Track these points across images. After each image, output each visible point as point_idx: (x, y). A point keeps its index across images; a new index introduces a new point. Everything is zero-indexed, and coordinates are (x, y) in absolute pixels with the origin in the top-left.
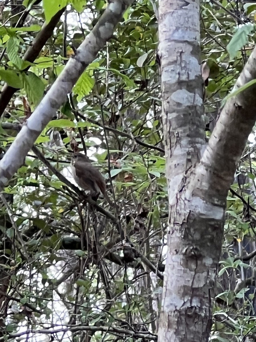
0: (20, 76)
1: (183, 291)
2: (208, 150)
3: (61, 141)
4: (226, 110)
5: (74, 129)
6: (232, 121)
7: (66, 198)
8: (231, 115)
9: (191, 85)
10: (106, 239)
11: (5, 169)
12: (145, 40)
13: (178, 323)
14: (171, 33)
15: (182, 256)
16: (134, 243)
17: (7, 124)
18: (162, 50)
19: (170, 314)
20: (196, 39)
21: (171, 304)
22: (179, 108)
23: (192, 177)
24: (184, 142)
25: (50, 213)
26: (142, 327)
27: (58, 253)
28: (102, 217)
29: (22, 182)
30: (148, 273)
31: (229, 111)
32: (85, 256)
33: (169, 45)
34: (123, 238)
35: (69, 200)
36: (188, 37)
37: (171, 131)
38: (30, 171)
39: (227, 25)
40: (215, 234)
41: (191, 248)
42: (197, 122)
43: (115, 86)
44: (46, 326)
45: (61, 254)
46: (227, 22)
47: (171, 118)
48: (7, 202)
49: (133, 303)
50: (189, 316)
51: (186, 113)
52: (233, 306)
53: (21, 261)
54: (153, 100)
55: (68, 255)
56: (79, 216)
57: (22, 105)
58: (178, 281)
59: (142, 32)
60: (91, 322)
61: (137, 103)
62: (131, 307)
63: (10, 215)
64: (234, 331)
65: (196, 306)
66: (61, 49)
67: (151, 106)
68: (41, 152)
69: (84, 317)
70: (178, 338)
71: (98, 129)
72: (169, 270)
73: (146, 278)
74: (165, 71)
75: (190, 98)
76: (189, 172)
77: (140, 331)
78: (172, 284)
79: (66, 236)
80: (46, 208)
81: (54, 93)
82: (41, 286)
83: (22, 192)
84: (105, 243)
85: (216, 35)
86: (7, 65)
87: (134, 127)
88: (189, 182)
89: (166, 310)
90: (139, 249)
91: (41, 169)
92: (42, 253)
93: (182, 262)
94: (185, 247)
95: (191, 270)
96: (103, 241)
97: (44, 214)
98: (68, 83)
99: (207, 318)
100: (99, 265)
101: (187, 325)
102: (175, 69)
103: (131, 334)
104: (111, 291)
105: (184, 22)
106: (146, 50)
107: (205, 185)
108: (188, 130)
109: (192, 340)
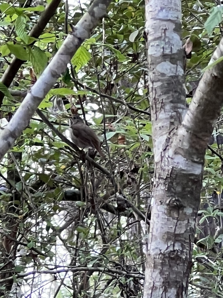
0: (27, 49)
1: (167, 237)
2: (188, 114)
3: (64, 106)
4: (204, 80)
5: (74, 96)
6: (209, 89)
7: (68, 156)
8: (209, 84)
9: (174, 58)
10: (102, 192)
11: (12, 130)
12: (136, 18)
13: (163, 264)
14: (157, 12)
15: (166, 207)
16: (127, 195)
17: (16, 92)
18: (148, 27)
19: (155, 257)
20: (178, 18)
21: (157, 248)
22: (163, 78)
23: (175, 137)
24: (168, 107)
25: (53, 169)
26: (133, 268)
27: (61, 204)
28: (99, 172)
29: (29, 142)
30: (139, 221)
31: (206, 80)
32: (84, 207)
33: (154, 23)
34: (116, 191)
35: (71, 158)
36: (172, 16)
37: (156, 97)
38: (36, 133)
39: (207, 5)
40: (194, 187)
41: (174, 199)
42: (179, 90)
43: (110, 58)
44: (50, 267)
45: (63, 205)
46: (208, 3)
47: (156, 86)
48: (16, 159)
49: (125, 247)
50: (172, 259)
51: (169, 82)
52: (213, 250)
53: (28, 211)
54: (143, 70)
55: (69, 205)
56: (79, 172)
57: (29, 75)
58: (162, 228)
59: (133, 12)
60: (89, 264)
61: (129, 74)
62: (124, 251)
63: (19, 170)
64: (214, 272)
65: (178, 249)
66: (63, 26)
67: (142, 76)
68: (46, 116)
69: (83, 259)
70: (162, 277)
71: (95, 96)
72: (155, 218)
73: (137, 225)
74: (151, 46)
75: (172, 69)
76: (172, 134)
77: (131, 272)
78: (157, 230)
79: (67, 189)
80: (50, 165)
81: (54, 65)
82: (45, 232)
83: (29, 151)
84: (101, 195)
85: (198, 14)
86: (15, 40)
87: (127, 94)
88: (172, 142)
89: (152, 253)
90: (131, 200)
91: (46, 131)
92: (46, 204)
93: (166, 212)
94: (169, 198)
95: (173, 219)
96: (99, 193)
97: (48, 170)
98: (67, 56)
99: (187, 260)
100: (96, 214)
101: (170, 266)
102: (160, 44)
103: (124, 275)
104: (107, 237)
105: (168, 3)
106: (137, 27)
107: (186, 145)
108: (171, 97)
109: (175, 279)
